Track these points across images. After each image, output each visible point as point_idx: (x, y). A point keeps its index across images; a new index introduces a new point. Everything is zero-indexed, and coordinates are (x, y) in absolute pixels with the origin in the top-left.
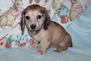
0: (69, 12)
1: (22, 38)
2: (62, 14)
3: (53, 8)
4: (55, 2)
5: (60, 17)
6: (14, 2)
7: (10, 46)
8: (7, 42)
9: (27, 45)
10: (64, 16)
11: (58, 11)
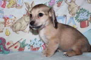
0: (89, 15)
2: (81, 18)
3: (70, 12)
4: (71, 6)
5: (79, 22)
6: (27, 9)
7: (23, 49)
8: (21, 46)
10: (84, 20)
11: (76, 15)
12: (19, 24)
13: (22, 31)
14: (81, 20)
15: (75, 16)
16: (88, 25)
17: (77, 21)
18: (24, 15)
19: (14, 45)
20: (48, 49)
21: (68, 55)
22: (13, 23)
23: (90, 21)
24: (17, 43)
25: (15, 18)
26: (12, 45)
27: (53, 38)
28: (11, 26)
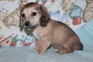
0: (82, 12)
1: (28, 38)
2: (74, 15)
3: (63, 8)
6: (20, 3)
7: (15, 45)
8: (12, 41)
9: (32, 45)
10: (76, 17)
11: (69, 11)
13: (14, 25)
14: (74, 16)
15: (68, 13)
16: (80, 23)
17: (70, 18)
18: (17, 9)
19: (5, 39)
21: (59, 52)
22: (4, 17)
23: (82, 18)
24: (8, 37)
25: (7, 11)
26: (4, 39)
27: (45, 35)
28: (2, 20)
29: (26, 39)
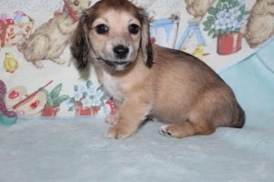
0: (246, 17)
1: (90, 94)
2: (221, 25)
3: (189, 7)
5: (214, 36)
7: (56, 112)
8: (48, 102)
9: (101, 112)
10: (228, 33)
11: (208, 15)
12: (43, 38)
13: (51, 59)
14: (220, 30)
15: (205, 19)
16: (239, 48)
17: (209, 34)
18: (57, 14)
19: (29, 97)
20: (121, 118)
22: (24, 35)
24: (36, 93)
25: (31, 20)
26: (24, 97)
28: (18, 45)
29: (84, 95)
